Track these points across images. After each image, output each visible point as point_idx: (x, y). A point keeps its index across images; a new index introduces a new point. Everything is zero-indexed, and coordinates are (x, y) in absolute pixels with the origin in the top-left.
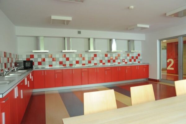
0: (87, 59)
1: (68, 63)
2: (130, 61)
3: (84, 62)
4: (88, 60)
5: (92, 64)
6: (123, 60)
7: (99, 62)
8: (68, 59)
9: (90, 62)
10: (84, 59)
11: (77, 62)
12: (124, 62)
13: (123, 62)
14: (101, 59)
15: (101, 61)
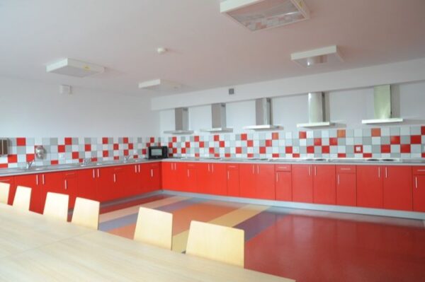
0: (257, 144)
1: (222, 151)
2: (385, 149)
3: (250, 150)
4: (258, 146)
5: (268, 156)
6: (355, 146)
7: (284, 150)
8: (222, 144)
9: (262, 150)
10: (250, 144)
11: (239, 150)
12: (361, 151)
13: (356, 152)
14: (289, 144)
15: (289, 150)
